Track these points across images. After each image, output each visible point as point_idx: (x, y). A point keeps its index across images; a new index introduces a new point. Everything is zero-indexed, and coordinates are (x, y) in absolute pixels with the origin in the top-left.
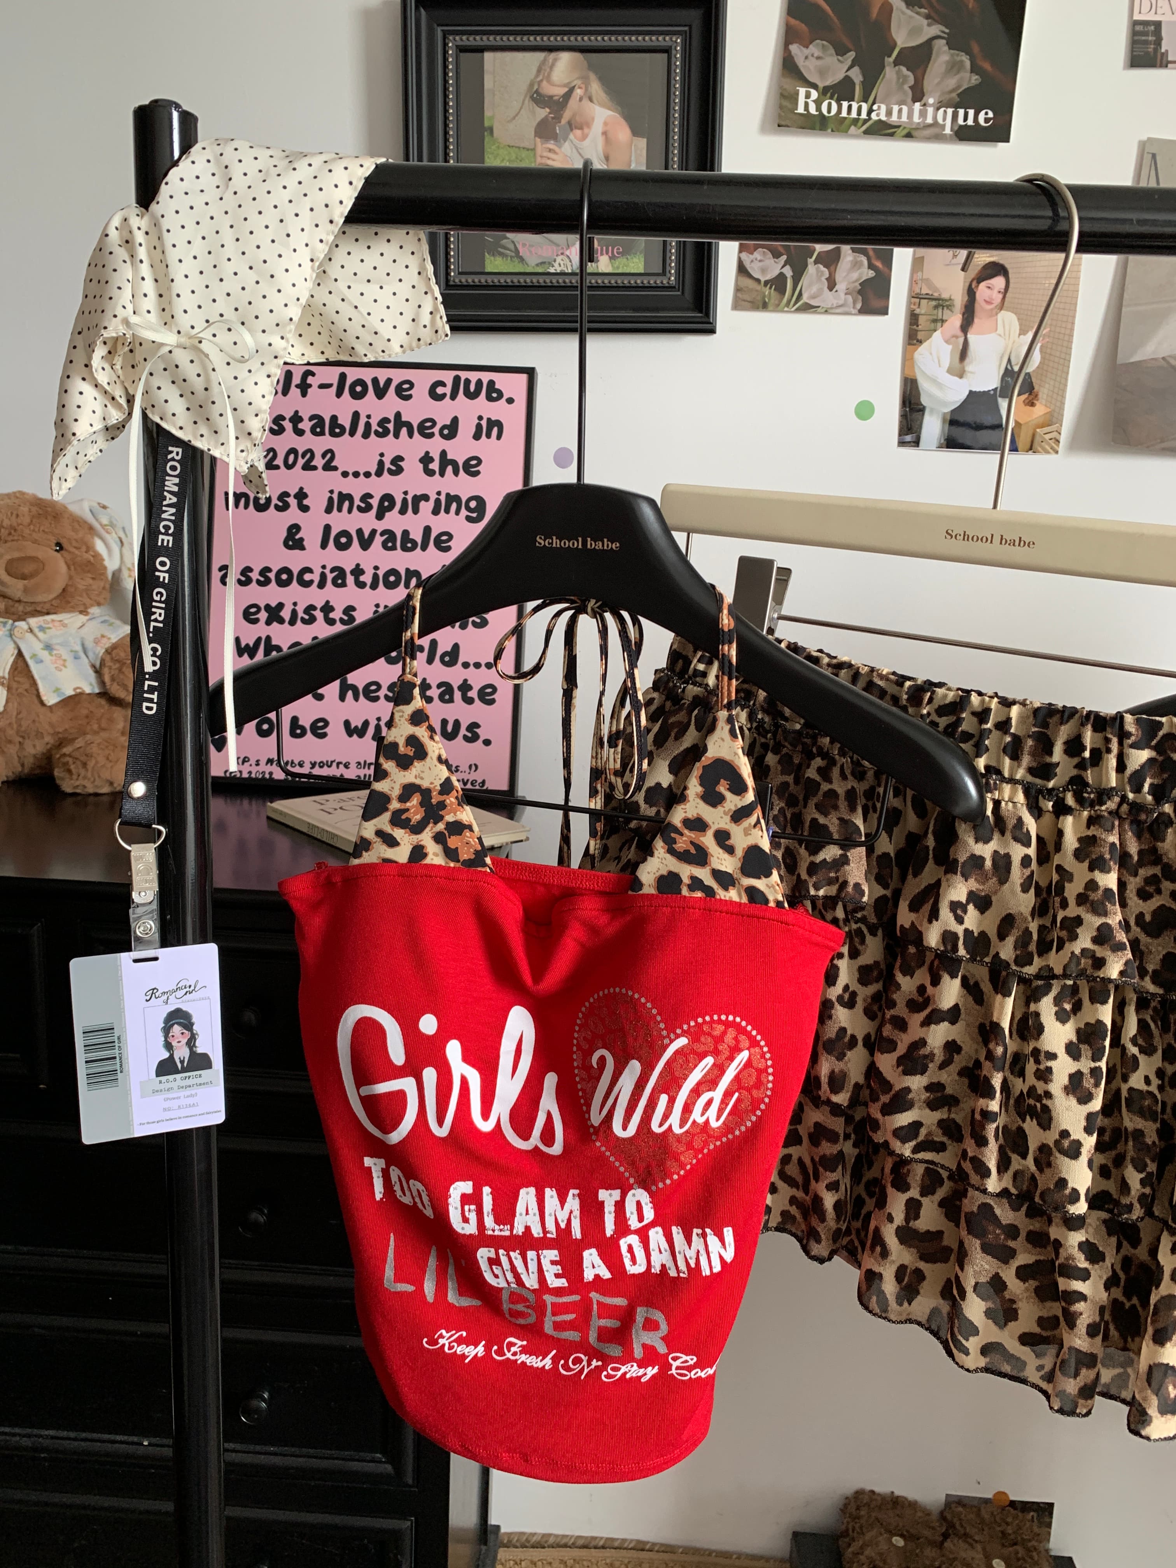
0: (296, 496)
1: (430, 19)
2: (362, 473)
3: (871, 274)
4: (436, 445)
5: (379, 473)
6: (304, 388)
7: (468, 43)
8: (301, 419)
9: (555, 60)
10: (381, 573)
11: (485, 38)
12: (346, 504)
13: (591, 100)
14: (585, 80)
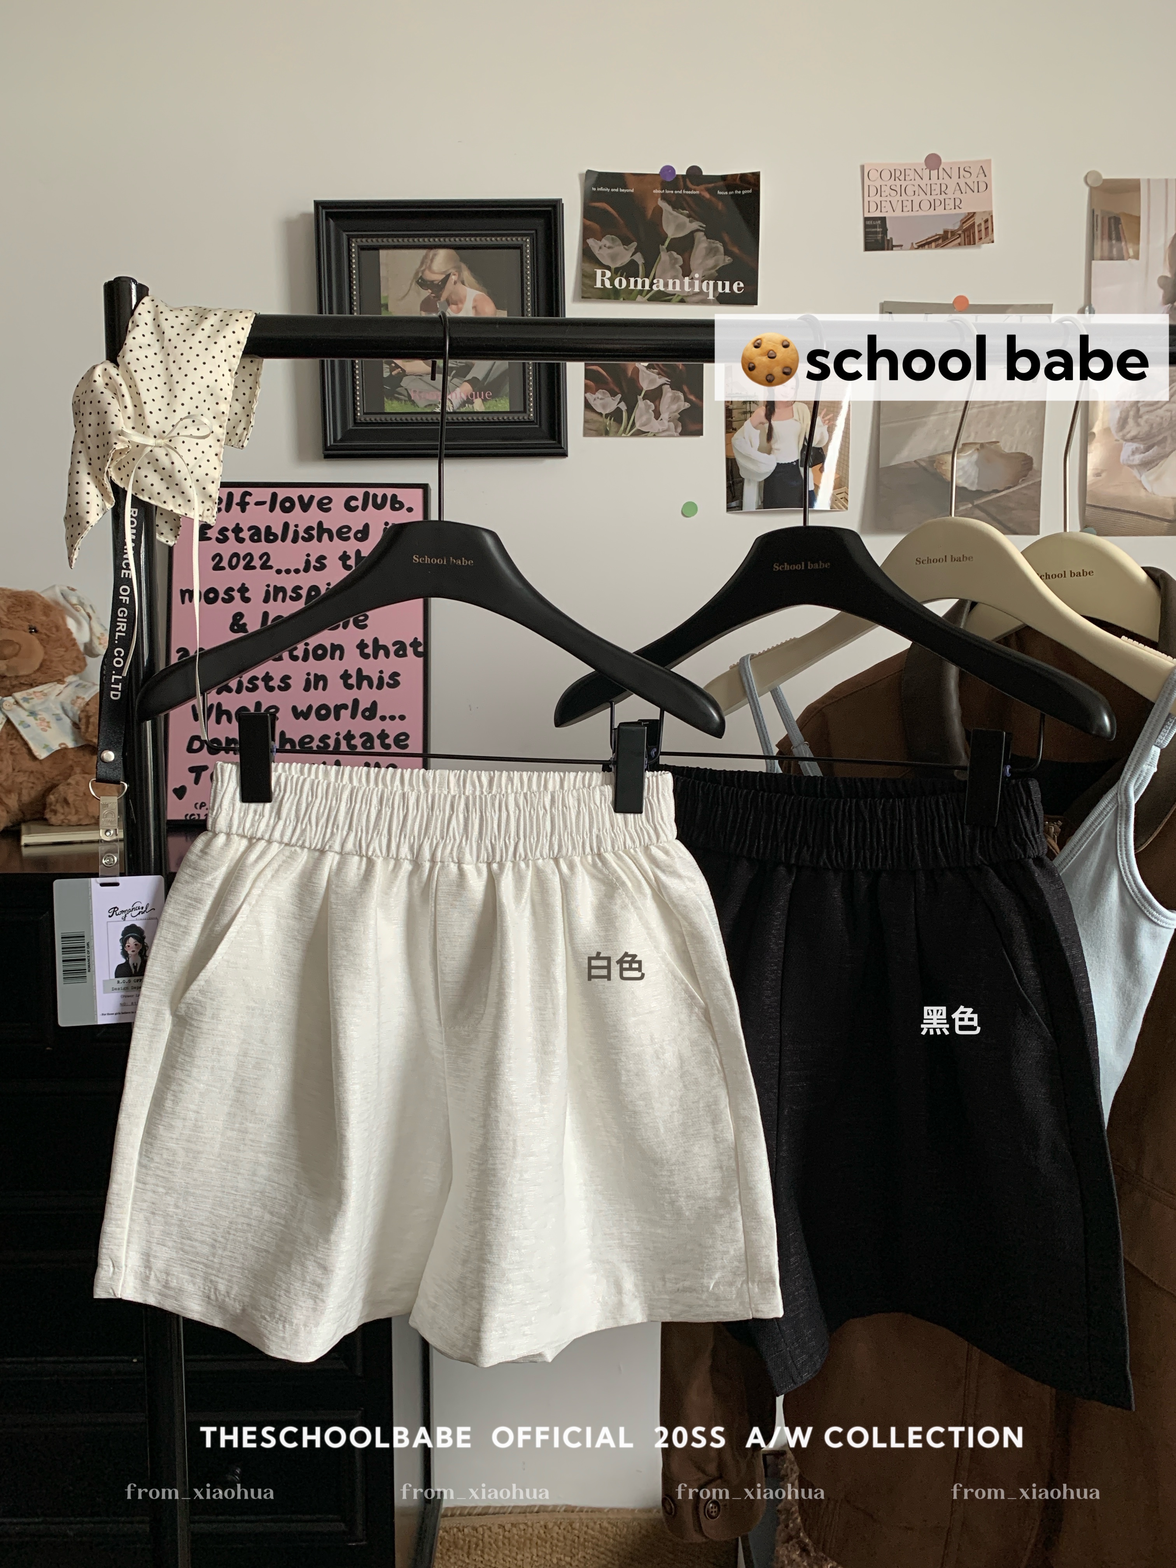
0: (239, 591)
1: (337, 226)
2: (292, 570)
3: (687, 405)
4: (351, 546)
5: (306, 570)
6: (243, 505)
7: (367, 244)
8: (241, 530)
9: (435, 255)
10: (310, 648)
11: (380, 240)
12: (281, 595)
13: (463, 283)
14: (459, 270)
